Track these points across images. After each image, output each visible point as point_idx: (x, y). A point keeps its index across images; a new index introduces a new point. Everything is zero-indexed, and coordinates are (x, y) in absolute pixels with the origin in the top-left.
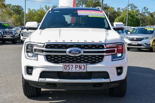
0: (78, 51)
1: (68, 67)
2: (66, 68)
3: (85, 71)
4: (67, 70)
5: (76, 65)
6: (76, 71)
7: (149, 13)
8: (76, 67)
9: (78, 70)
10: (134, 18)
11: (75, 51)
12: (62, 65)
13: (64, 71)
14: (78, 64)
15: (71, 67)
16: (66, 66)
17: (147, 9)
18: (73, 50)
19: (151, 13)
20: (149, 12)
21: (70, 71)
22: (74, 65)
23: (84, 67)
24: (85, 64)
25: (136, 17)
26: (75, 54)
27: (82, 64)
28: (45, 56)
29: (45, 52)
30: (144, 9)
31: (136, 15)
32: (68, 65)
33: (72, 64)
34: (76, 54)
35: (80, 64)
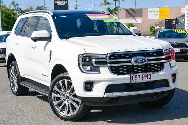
0: (143, 59)
1: (135, 77)
2: (133, 79)
3: (151, 80)
4: (135, 80)
5: (143, 75)
6: (143, 82)
7: (20, 11)
8: (143, 77)
9: (145, 80)
10: (10, 19)
11: (141, 60)
12: (130, 77)
13: (132, 82)
14: (145, 74)
15: (138, 77)
16: (133, 77)
17: (17, 4)
18: (139, 59)
19: (22, 10)
20: (20, 9)
21: (137, 81)
22: (141, 75)
23: (150, 76)
24: (151, 73)
25: (13, 17)
26: (140, 63)
27: (149, 73)
28: (109, 68)
29: (109, 63)
30: (13, 5)
31: (12, 14)
32: (135, 76)
33: (139, 74)
34: (142, 63)
35: (147, 74)
